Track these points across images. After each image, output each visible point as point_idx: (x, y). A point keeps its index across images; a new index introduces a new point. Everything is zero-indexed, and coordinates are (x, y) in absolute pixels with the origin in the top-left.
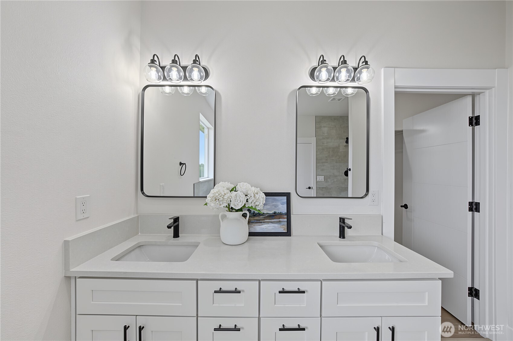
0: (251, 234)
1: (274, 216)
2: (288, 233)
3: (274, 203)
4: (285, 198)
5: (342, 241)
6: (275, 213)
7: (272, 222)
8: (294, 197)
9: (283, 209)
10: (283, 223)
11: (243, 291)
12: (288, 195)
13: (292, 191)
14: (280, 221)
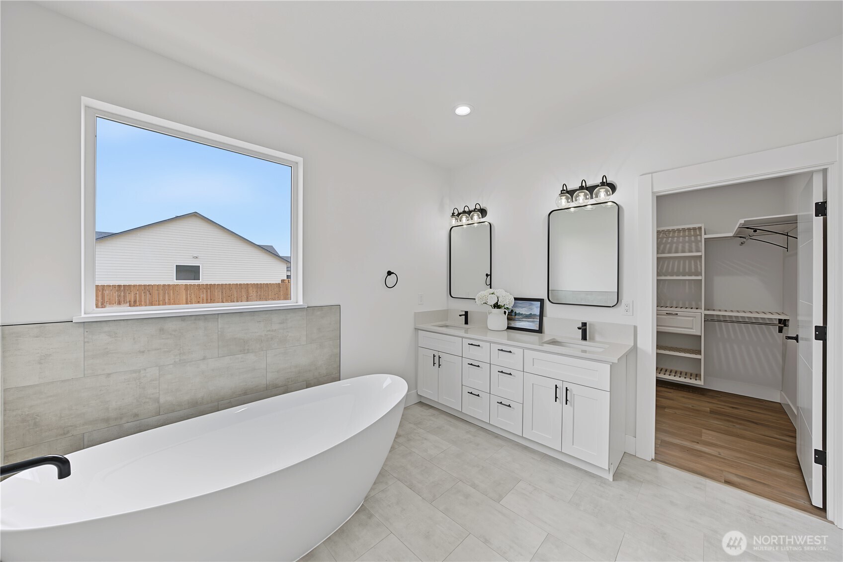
0: (509, 328)
1: (530, 316)
2: (540, 331)
3: (530, 307)
4: (538, 303)
5: (584, 342)
6: (531, 314)
7: (528, 321)
8: (547, 302)
9: (537, 311)
10: (536, 323)
11: (482, 347)
12: (542, 301)
13: (545, 297)
14: (534, 321)
